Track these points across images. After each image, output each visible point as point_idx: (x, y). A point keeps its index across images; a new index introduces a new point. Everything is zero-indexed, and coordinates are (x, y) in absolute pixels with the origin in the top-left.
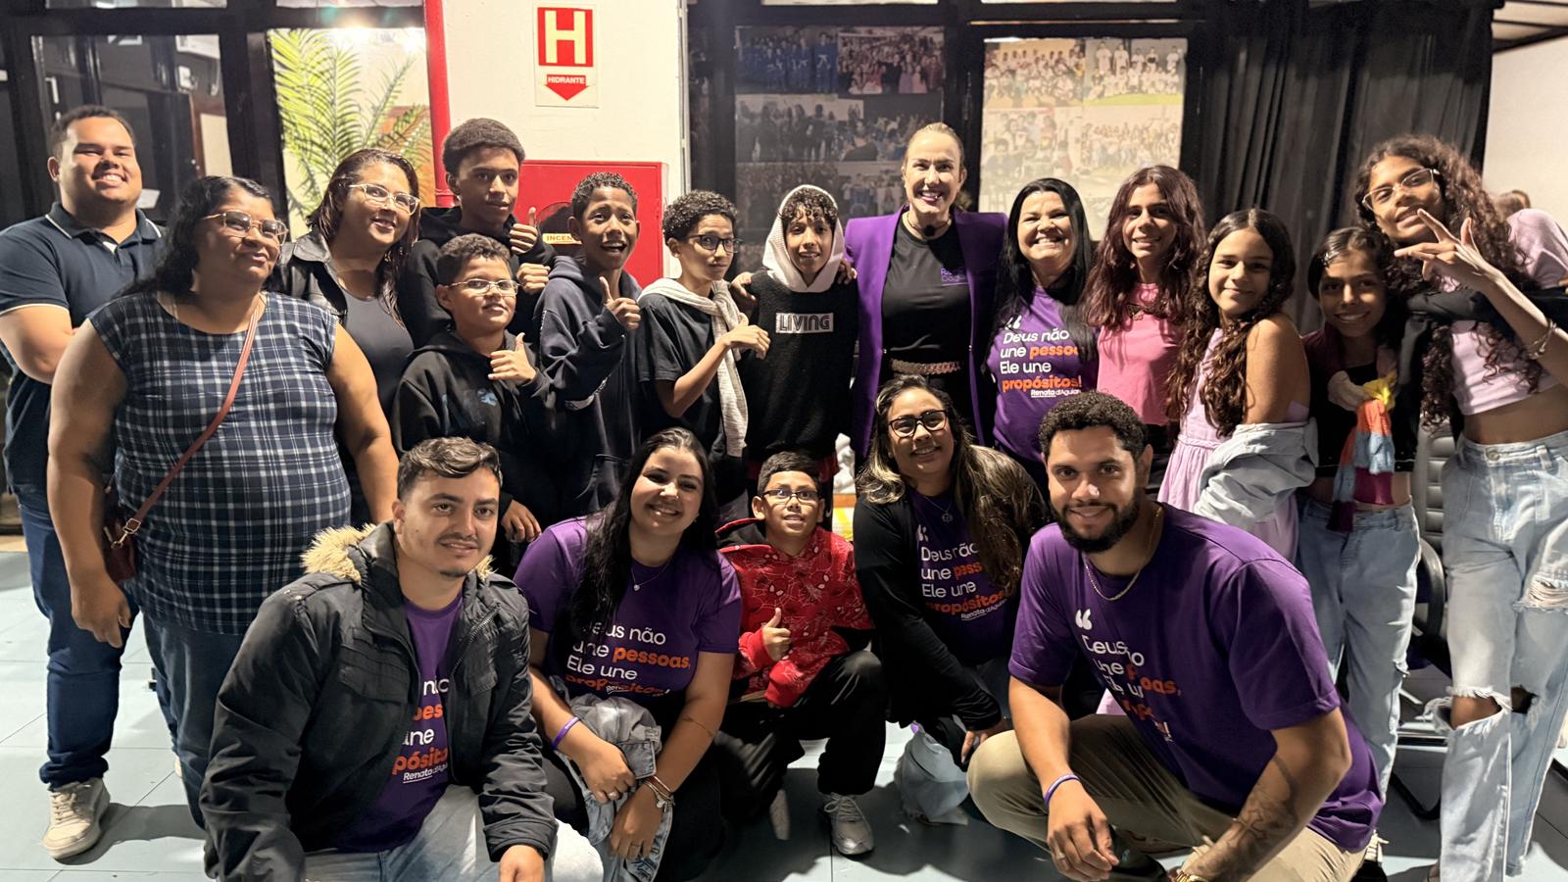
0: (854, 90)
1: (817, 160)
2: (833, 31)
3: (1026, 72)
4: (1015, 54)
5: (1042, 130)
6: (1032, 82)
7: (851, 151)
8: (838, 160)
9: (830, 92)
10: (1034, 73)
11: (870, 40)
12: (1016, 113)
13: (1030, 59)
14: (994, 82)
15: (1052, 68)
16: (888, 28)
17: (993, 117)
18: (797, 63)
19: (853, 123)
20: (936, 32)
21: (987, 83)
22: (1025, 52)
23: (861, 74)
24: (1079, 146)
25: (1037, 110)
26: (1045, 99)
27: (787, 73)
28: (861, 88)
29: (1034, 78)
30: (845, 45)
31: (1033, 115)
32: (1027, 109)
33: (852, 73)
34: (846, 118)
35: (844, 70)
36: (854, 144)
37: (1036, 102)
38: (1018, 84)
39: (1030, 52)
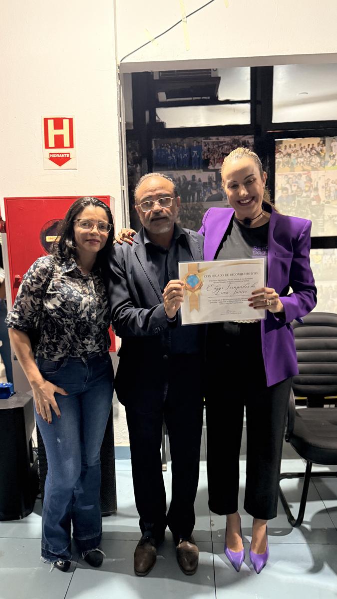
0: (211, 167)
1: (193, 201)
2: (199, 139)
3: (296, 154)
4: (290, 146)
5: (305, 183)
6: (299, 159)
7: (210, 197)
8: (203, 201)
9: (199, 169)
10: (300, 155)
11: (217, 143)
12: (292, 174)
13: (298, 148)
14: (280, 160)
15: (309, 152)
16: (226, 137)
17: (280, 177)
18: (183, 155)
19: (210, 183)
20: (250, 138)
21: (277, 160)
22: (295, 145)
23: (214, 160)
24: (324, 190)
25: (302, 173)
26: (306, 167)
27: (178, 160)
28: (214, 166)
29: (300, 157)
30: (206, 146)
31: (300, 175)
32: (297, 173)
33: (209, 159)
34: (207, 181)
35: (206, 158)
36: (211, 193)
37: (302, 169)
38: (293, 161)
39: (298, 145)
